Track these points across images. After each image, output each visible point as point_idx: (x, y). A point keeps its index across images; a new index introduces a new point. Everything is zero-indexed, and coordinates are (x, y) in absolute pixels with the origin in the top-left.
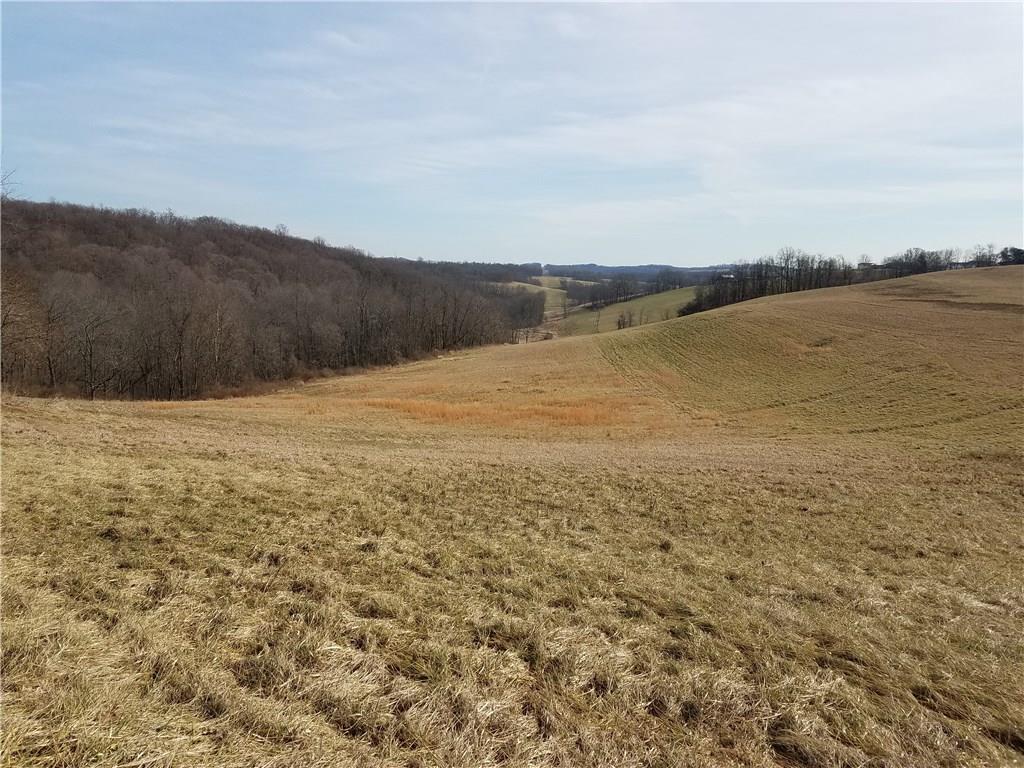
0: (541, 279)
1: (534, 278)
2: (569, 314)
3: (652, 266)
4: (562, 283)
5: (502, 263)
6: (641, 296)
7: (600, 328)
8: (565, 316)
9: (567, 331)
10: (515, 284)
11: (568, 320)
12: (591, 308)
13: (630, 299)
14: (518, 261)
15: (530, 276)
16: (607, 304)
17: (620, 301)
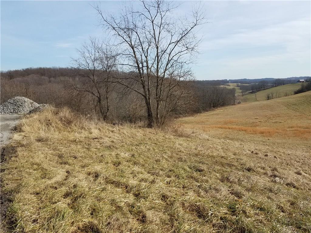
0: (230, 84)
1: (227, 84)
2: (244, 95)
3: (266, 78)
4: (237, 85)
5: (215, 80)
6: (270, 88)
7: (257, 99)
8: (243, 95)
9: (245, 100)
10: (222, 86)
11: (244, 97)
12: (252, 93)
13: (266, 89)
14: (220, 79)
15: (226, 83)
16: (258, 91)
17: (262, 90)
